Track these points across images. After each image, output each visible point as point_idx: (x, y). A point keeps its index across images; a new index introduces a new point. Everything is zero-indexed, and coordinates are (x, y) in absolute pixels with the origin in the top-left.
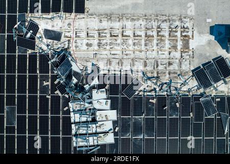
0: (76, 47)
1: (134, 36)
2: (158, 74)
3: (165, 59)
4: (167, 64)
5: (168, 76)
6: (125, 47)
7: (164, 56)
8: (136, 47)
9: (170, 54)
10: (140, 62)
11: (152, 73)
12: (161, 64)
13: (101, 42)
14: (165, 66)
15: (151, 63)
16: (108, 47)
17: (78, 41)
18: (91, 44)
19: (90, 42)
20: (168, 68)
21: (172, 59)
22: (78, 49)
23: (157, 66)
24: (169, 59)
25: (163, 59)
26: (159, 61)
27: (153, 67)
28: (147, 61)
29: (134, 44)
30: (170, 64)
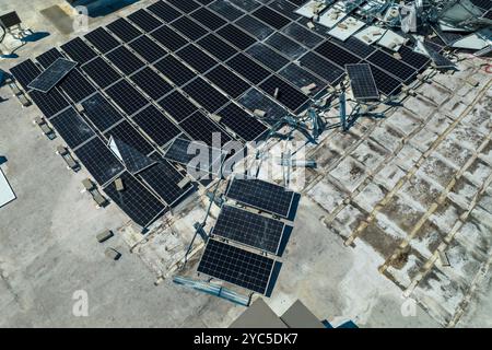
1: (478, 160)
2: (352, 134)
3: (378, 171)
4: (362, 166)
5: (333, 146)
6: (463, 130)
7: (385, 173)
8: (448, 145)
9: (381, 187)
10: (407, 128)
11: (365, 129)
12: (369, 156)
14: (361, 159)
15: (388, 142)
20: (349, 158)
21: (365, 184)
23: (371, 147)
24: (371, 178)
25: (381, 167)
26: (382, 158)
27: (377, 139)
28: (401, 140)
29: (458, 147)
30: (356, 170)
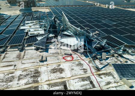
0: (80, 64)
13: (31, 80)
16: (18, 73)
17: (82, 72)
18: (54, 72)
19: (58, 75)
22: (77, 63)
